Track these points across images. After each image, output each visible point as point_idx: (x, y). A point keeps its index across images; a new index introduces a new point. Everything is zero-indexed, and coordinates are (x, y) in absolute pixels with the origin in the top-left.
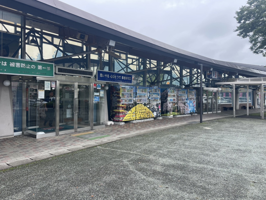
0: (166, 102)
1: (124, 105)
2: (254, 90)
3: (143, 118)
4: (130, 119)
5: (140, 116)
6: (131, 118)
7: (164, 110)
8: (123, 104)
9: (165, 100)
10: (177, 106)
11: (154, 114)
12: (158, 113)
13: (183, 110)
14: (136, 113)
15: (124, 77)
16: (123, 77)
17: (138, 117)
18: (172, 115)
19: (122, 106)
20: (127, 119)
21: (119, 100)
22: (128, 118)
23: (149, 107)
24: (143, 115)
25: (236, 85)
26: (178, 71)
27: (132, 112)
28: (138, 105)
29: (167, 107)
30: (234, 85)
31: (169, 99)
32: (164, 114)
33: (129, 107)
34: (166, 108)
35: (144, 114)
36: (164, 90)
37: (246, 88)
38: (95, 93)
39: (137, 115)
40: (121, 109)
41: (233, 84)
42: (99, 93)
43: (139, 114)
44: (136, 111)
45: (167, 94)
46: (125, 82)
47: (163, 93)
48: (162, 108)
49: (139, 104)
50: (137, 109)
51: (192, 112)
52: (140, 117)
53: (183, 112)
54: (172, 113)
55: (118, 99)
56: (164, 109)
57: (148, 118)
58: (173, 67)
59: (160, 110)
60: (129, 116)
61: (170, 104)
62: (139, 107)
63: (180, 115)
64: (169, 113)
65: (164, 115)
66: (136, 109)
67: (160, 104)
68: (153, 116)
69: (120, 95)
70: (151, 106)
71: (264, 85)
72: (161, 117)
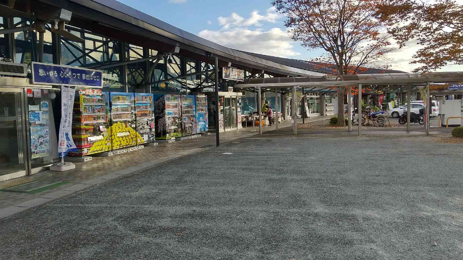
0: (163, 116)
1: (89, 126)
2: (282, 94)
3: (124, 147)
4: (102, 150)
5: (119, 143)
6: (104, 149)
7: (159, 130)
8: (86, 125)
9: (161, 114)
10: (181, 123)
11: (144, 137)
12: (150, 136)
13: (190, 128)
14: (111, 139)
15: (86, 76)
16: (84, 75)
17: (116, 146)
18: (174, 138)
19: (86, 127)
20: (97, 151)
21: (79, 117)
22: (98, 148)
23: (135, 127)
24: (126, 141)
25: (261, 88)
26: (178, 65)
27: (105, 138)
28: (115, 124)
29: (165, 125)
30: (260, 88)
31: (167, 111)
32: (160, 136)
33: (98, 128)
34: (163, 126)
35: (127, 139)
36: (159, 98)
37: (275, 92)
38: (29, 106)
39: (114, 141)
40: (84, 133)
41: (258, 87)
42: (38, 106)
43: (118, 139)
44: (111, 136)
45: (164, 104)
46: (89, 84)
47: (157, 102)
48: (157, 128)
49: (116, 122)
50: (114, 131)
51: (202, 130)
52: (120, 145)
53: (189, 132)
54: (172, 134)
55: (77, 115)
56: (161, 129)
57: (133, 146)
58: (170, 59)
59: (154, 130)
60: (100, 144)
61: (170, 121)
62: (117, 128)
63: (185, 136)
64: (168, 134)
65: (161, 138)
66: (111, 132)
67: (154, 121)
68: (143, 141)
69: (81, 109)
70: (138, 125)
71: (297, 88)
72: (156, 142)
